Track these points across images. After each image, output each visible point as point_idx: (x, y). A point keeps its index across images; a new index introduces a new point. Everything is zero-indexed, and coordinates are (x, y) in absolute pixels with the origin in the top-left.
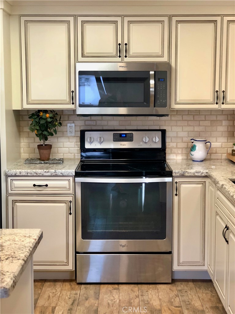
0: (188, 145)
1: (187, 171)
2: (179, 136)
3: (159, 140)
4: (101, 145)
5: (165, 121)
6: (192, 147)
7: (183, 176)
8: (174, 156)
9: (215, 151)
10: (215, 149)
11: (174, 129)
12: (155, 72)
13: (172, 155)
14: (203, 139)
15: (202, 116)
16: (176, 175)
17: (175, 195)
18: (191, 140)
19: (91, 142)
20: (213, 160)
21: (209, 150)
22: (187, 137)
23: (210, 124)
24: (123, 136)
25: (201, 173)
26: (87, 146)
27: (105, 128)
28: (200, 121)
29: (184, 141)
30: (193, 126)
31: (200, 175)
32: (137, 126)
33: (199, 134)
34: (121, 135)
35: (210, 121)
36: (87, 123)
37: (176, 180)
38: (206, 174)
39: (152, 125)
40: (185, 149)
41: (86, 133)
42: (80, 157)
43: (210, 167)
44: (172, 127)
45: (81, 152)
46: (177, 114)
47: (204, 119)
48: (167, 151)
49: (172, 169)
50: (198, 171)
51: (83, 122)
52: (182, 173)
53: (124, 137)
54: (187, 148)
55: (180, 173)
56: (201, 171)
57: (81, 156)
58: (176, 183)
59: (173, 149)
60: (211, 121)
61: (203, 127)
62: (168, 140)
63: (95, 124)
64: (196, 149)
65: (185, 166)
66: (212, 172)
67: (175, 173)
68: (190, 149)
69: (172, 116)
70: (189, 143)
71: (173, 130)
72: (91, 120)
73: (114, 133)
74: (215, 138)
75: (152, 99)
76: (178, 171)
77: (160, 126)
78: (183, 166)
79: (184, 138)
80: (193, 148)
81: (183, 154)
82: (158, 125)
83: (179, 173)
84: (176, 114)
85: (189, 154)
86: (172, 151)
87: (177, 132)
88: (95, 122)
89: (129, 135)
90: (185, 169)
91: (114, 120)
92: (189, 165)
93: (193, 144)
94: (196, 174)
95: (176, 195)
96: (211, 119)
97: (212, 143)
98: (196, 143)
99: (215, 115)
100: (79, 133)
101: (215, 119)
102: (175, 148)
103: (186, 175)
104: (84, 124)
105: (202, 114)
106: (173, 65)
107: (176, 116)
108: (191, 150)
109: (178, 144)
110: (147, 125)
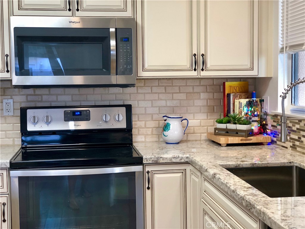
0: (159, 124)
1: (162, 156)
2: (147, 113)
3: (123, 119)
4: (48, 126)
5: (130, 94)
6: (164, 125)
7: (156, 163)
8: (142, 138)
9: (193, 130)
10: (192, 128)
11: (142, 104)
12: (116, 29)
13: (139, 137)
14: (177, 116)
15: (175, 87)
16: (148, 162)
17: (146, 189)
18: (163, 117)
19: (35, 123)
20: (190, 142)
21: (186, 130)
22: (158, 114)
23: (186, 97)
24: (76, 113)
25: (179, 158)
26: (30, 128)
27: (53, 104)
28: (173, 93)
29: (154, 119)
30: (164, 100)
31: (178, 162)
32: (95, 101)
33: (173, 109)
34: (74, 113)
35: (185, 94)
36: (30, 98)
37: (148, 169)
38: (186, 160)
39: (114, 100)
40: (155, 128)
41: (28, 111)
42: (20, 143)
43: (189, 151)
44: (140, 102)
45: (22, 135)
46: (145, 85)
47: (178, 91)
48: (134, 131)
49: (142, 154)
50: (175, 156)
51: (25, 97)
52: (156, 159)
53: (79, 115)
54: (159, 127)
55: (153, 159)
56: (180, 156)
57: (22, 141)
58: (148, 172)
59: (141, 130)
60: (187, 93)
61: (178, 101)
62: (134, 118)
63: (40, 100)
64: (169, 128)
65: (158, 150)
66: (195, 157)
67: (146, 160)
68: (162, 129)
69: (138, 87)
70: (160, 121)
71: (140, 106)
72: (35, 95)
73: (65, 111)
74: (193, 114)
75: (113, 65)
76: (150, 157)
77: (124, 101)
78: (156, 150)
79: (154, 115)
80: (166, 127)
81: (153, 136)
82: (121, 100)
83: (151, 160)
84: (143, 85)
85: (161, 134)
86: (140, 132)
87: (145, 108)
88: (40, 97)
89: (85, 113)
90: (159, 154)
91: (64, 95)
92: (162, 149)
93: (166, 122)
94: (174, 160)
95: (148, 188)
96: (187, 91)
97: (189, 121)
98: (169, 121)
99: (191, 86)
100: (19, 111)
101: (192, 91)
102: (143, 128)
103: (160, 162)
104: (25, 100)
105: (176, 85)
106: (139, 21)
107: (144, 87)
108: (164, 130)
109: (147, 122)
110: (108, 100)
